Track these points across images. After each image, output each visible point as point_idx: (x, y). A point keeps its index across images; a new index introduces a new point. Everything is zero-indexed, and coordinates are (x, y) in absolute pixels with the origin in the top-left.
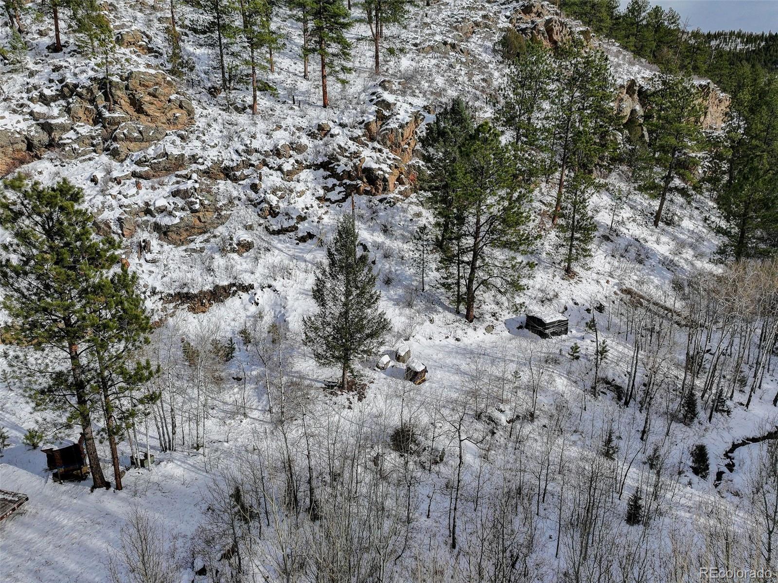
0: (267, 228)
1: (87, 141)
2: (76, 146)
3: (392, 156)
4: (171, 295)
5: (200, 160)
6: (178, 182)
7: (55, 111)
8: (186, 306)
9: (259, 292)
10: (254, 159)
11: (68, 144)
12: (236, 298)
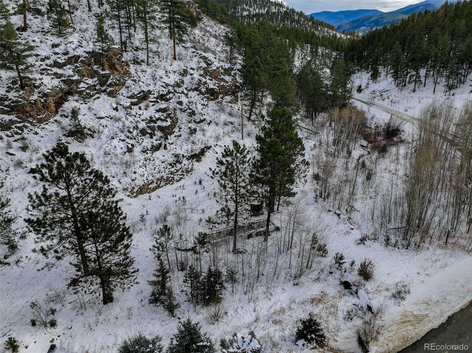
0: (195, 121)
1: (92, 88)
2: (88, 91)
3: (216, 82)
4: (189, 156)
5: (153, 93)
6: (153, 105)
7: (71, 72)
8: (194, 160)
9: (214, 148)
10: (171, 88)
11: (84, 90)
12: (207, 152)
